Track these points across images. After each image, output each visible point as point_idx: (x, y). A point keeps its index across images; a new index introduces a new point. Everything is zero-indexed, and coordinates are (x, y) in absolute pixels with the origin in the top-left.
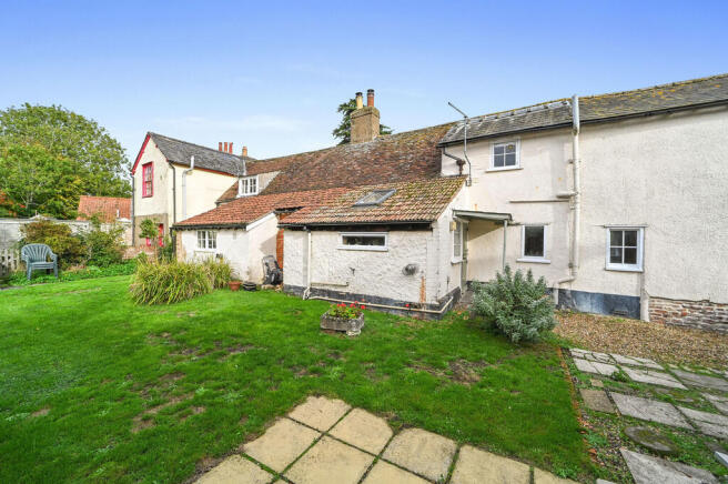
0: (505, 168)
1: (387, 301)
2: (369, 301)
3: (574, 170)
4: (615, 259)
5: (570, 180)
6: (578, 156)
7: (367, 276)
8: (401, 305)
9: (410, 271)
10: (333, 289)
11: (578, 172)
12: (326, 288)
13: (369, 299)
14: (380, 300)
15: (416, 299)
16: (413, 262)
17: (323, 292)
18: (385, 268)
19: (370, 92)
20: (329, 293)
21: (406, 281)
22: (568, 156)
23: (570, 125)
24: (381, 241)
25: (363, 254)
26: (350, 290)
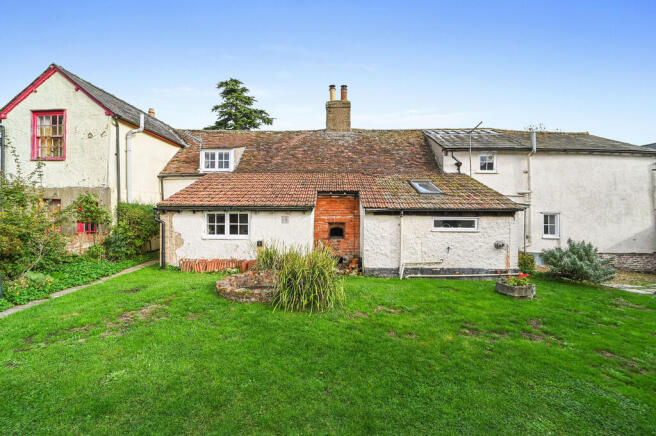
0: (486, 171)
1: (479, 271)
2: (463, 272)
3: (529, 178)
4: (546, 232)
5: (525, 184)
6: (531, 169)
7: (460, 252)
8: (491, 272)
9: (498, 246)
10: (426, 267)
11: (532, 179)
12: (420, 266)
13: (462, 271)
14: (473, 271)
15: (503, 267)
16: (500, 239)
17: (415, 270)
18: (476, 245)
19: (344, 87)
20: (422, 271)
21: (494, 254)
22: (526, 168)
23: (530, 149)
24: (470, 224)
25: (456, 235)
26: (445, 266)
